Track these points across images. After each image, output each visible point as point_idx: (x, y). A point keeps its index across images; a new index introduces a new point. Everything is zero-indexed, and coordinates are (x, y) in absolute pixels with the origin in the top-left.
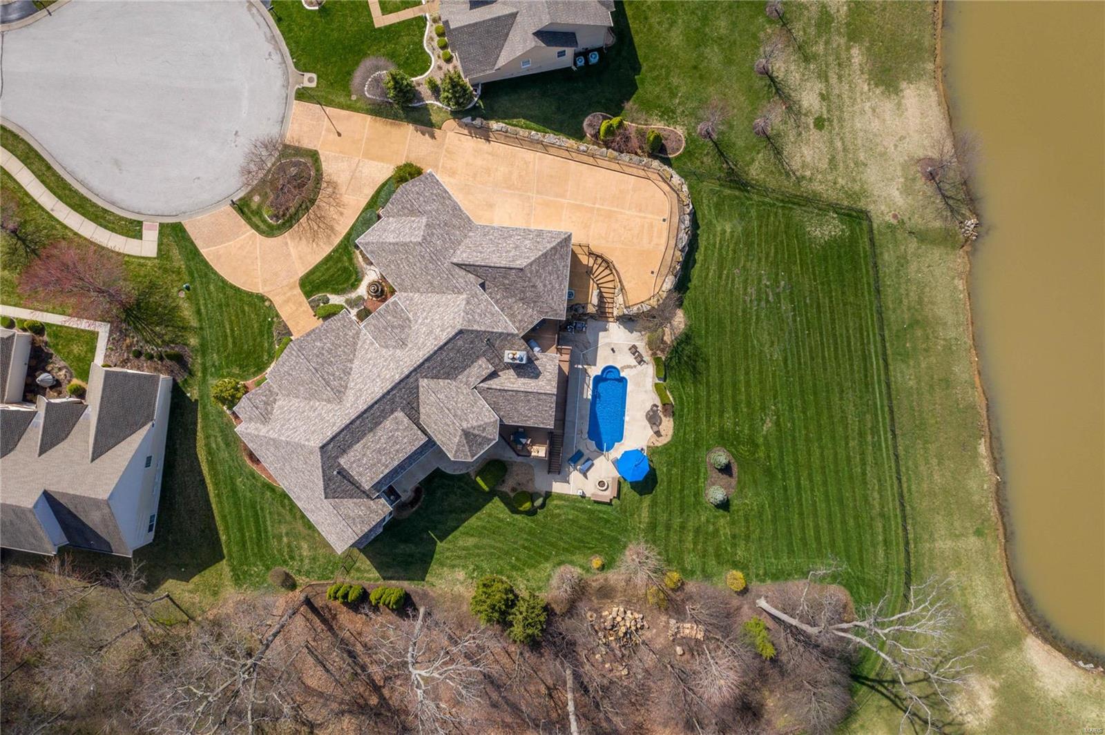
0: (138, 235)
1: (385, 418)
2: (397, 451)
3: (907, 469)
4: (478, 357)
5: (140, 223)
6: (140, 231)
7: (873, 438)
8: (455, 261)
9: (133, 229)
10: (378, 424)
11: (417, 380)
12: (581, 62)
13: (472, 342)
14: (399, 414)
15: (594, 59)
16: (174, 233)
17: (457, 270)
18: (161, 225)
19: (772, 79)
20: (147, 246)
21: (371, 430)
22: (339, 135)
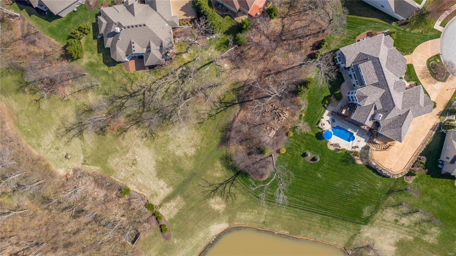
0: (441, 25)
1: (378, 77)
2: (367, 76)
3: (290, 209)
4: (383, 107)
5: (444, 27)
6: (442, 26)
7: (303, 203)
8: (410, 110)
9: (443, 25)
10: (377, 75)
11: (385, 89)
12: (440, 162)
13: (389, 107)
14: (377, 81)
15: (440, 166)
16: (438, 35)
17: (408, 110)
18: (441, 32)
19: (414, 212)
20: (437, 26)
21: (376, 72)
22: (447, 90)
